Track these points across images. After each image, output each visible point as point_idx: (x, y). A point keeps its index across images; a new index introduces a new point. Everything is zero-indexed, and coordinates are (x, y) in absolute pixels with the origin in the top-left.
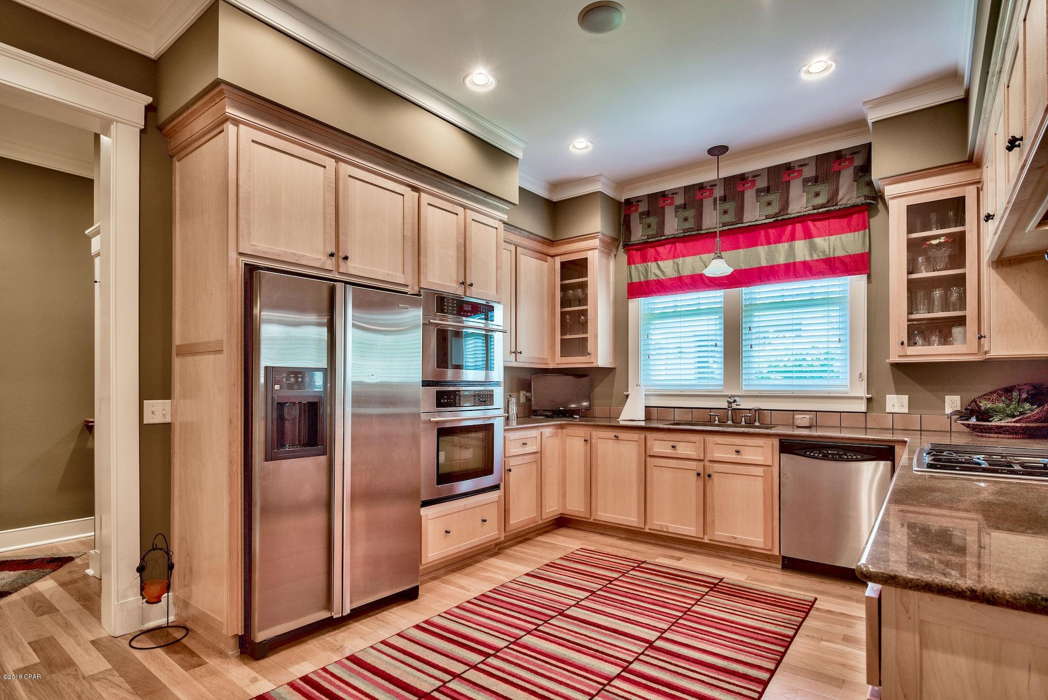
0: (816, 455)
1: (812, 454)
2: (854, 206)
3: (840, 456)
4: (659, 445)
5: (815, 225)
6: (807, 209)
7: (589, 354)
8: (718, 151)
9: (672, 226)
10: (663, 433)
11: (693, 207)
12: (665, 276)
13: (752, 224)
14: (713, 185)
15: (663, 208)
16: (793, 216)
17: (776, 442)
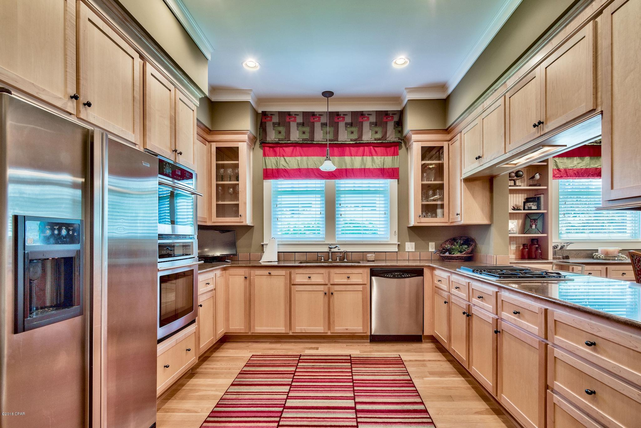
0: (390, 276)
1: (388, 276)
2: (394, 142)
3: (401, 275)
4: (300, 277)
5: (374, 149)
6: (372, 140)
7: (240, 216)
8: (328, 94)
9: (296, 135)
10: (302, 269)
11: (308, 126)
12: (289, 167)
13: (343, 143)
14: (321, 114)
15: (289, 122)
16: (365, 142)
17: (368, 271)
